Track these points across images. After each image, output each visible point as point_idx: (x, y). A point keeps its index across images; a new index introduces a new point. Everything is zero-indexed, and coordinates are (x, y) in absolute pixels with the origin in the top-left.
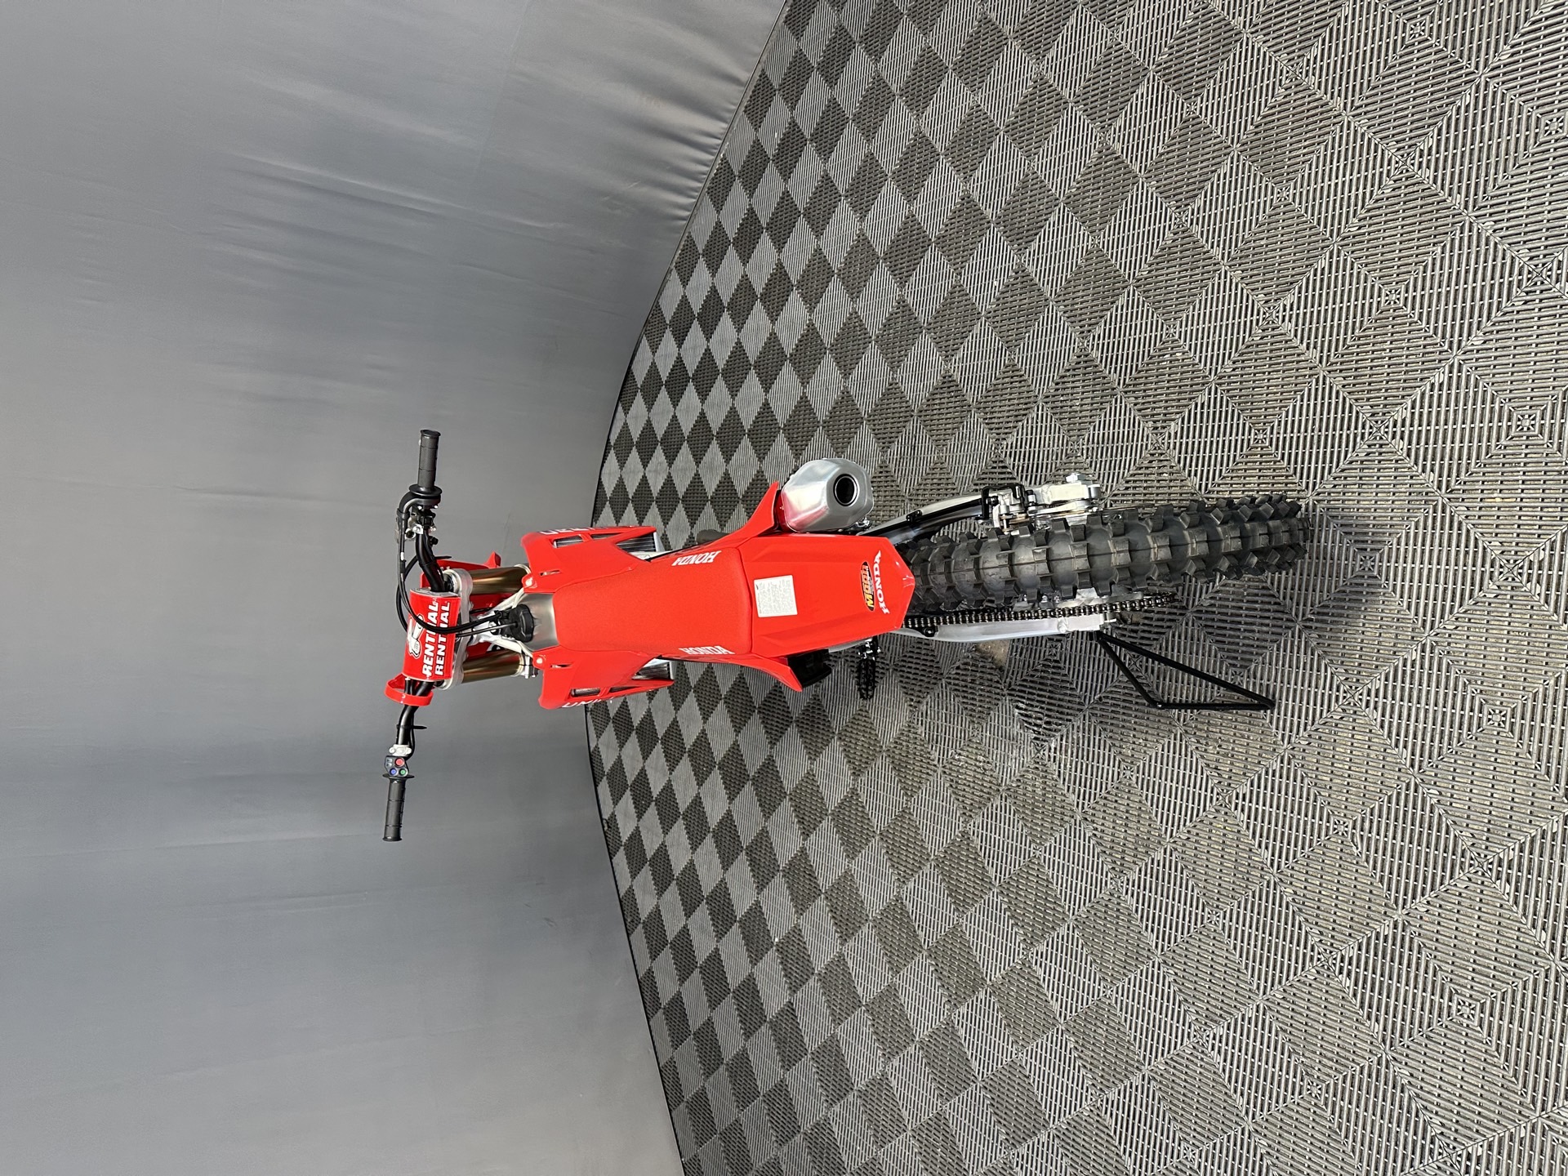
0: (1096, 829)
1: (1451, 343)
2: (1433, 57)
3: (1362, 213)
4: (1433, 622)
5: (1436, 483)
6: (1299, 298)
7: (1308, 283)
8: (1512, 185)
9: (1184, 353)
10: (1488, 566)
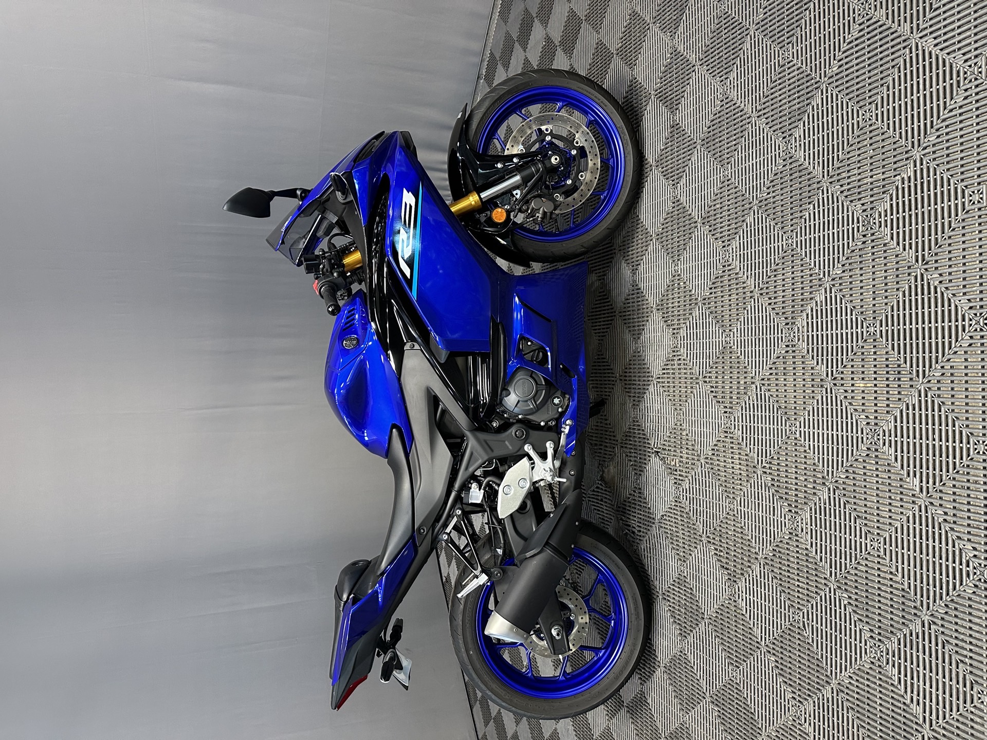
0: (671, 606)
1: (824, 272)
2: (796, 73)
3: (768, 183)
4: (833, 472)
5: (825, 372)
6: (740, 243)
7: (743, 233)
8: (848, 159)
9: (685, 283)
10: (859, 432)
